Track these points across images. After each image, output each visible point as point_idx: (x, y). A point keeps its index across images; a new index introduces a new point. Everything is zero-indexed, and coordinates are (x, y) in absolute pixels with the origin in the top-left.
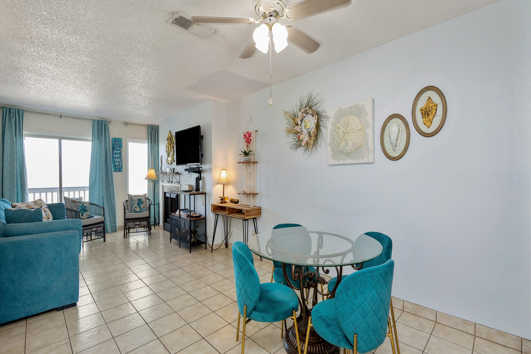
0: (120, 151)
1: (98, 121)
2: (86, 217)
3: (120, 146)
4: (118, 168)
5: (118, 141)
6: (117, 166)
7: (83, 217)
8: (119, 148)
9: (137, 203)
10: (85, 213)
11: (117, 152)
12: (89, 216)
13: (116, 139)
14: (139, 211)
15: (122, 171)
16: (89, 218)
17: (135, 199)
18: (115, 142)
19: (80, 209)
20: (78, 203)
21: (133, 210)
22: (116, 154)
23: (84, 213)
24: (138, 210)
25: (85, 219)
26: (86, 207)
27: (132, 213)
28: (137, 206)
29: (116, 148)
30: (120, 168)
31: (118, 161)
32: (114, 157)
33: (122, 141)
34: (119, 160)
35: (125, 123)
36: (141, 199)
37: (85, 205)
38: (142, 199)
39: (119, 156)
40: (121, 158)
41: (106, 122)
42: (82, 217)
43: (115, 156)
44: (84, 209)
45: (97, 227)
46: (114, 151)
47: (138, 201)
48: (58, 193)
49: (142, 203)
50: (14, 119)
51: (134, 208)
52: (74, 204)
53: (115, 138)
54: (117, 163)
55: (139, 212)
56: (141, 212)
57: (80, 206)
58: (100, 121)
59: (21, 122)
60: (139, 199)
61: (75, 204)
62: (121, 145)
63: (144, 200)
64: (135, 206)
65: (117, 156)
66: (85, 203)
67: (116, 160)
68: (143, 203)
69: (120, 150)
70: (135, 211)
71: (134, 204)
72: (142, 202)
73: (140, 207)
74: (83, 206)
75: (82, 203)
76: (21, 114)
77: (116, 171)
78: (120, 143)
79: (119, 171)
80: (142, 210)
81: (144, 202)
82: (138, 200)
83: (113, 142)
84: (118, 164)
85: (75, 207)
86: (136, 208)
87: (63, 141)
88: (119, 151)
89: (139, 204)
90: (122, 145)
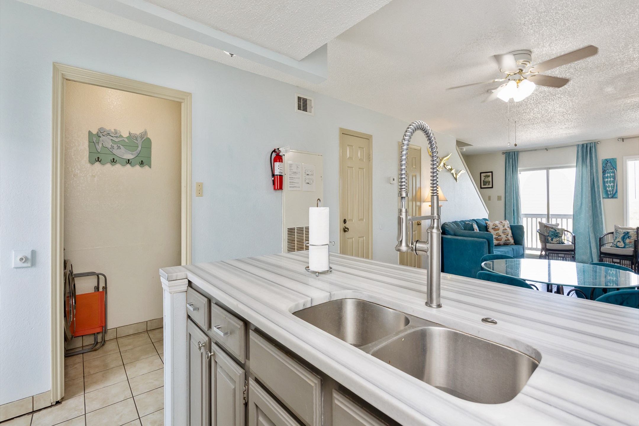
0: (614, 174)
1: (583, 145)
2: (556, 243)
3: (613, 168)
4: (611, 194)
5: (610, 163)
6: (609, 191)
7: (553, 242)
8: (611, 171)
9: (622, 237)
10: (556, 238)
11: (609, 175)
12: (559, 242)
13: (608, 160)
14: (623, 246)
15: (616, 198)
16: (560, 243)
17: (620, 231)
18: (606, 164)
19: (551, 234)
20: (549, 228)
21: (615, 245)
22: (607, 177)
23: (554, 238)
24: (621, 245)
25: (555, 244)
26: (559, 233)
27: (613, 247)
28: (621, 240)
29: (607, 171)
30: (614, 194)
31: (611, 186)
32: (604, 181)
33: (616, 161)
34: (612, 184)
35: (619, 139)
36: (628, 233)
37: (557, 231)
38: (631, 233)
39: (612, 179)
40: (615, 182)
41: (591, 144)
42: (551, 242)
43: (606, 180)
44: (556, 234)
45: (565, 254)
46: (605, 174)
47: (623, 235)
48: (546, 219)
49: (628, 238)
50: (512, 160)
51: (617, 242)
52: (545, 228)
53: (606, 159)
54: (609, 188)
55: (621, 248)
56: (625, 248)
57: (552, 232)
58: (585, 145)
59: (516, 161)
60: (627, 233)
61: (547, 229)
62: (614, 166)
63: (632, 234)
64: (618, 240)
65: (609, 179)
66: (558, 230)
67: (607, 185)
68: (630, 238)
69: (614, 172)
70: (617, 246)
71: (618, 238)
72: (629, 236)
73: (625, 242)
74: (555, 232)
75: (554, 229)
76: (516, 155)
77: (609, 198)
78: (613, 164)
79: (612, 197)
80: (627, 247)
81: (632, 236)
82: (624, 233)
83: (604, 164)
84: (611, 189)
85: (546, 231)
86: (619, 242)
87: (551, 171)
88: (612, 174)
89: (623, 239)
90: (616, 166)
